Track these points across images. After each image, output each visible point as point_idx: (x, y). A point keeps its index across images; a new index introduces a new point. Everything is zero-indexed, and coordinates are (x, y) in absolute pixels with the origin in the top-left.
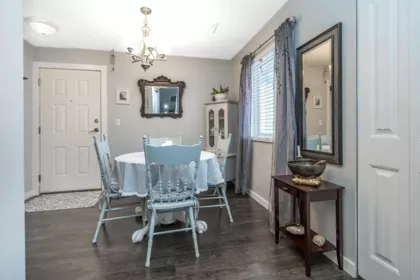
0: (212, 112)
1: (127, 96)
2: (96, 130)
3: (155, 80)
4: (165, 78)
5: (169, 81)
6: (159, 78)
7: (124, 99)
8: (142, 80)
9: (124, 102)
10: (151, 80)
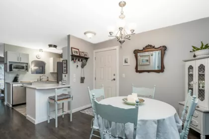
0: (191, 68)
1: (129, 61)
2: (114, 80)
3: (144, 49)
4: (151, 46)
5: (154, 47)
6: (146, 47)
7: (127, 62)
8: (136, 50)
9: (126, 64)
10: (142, 49)
